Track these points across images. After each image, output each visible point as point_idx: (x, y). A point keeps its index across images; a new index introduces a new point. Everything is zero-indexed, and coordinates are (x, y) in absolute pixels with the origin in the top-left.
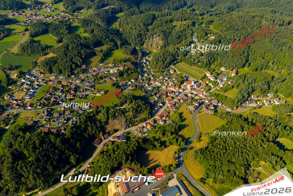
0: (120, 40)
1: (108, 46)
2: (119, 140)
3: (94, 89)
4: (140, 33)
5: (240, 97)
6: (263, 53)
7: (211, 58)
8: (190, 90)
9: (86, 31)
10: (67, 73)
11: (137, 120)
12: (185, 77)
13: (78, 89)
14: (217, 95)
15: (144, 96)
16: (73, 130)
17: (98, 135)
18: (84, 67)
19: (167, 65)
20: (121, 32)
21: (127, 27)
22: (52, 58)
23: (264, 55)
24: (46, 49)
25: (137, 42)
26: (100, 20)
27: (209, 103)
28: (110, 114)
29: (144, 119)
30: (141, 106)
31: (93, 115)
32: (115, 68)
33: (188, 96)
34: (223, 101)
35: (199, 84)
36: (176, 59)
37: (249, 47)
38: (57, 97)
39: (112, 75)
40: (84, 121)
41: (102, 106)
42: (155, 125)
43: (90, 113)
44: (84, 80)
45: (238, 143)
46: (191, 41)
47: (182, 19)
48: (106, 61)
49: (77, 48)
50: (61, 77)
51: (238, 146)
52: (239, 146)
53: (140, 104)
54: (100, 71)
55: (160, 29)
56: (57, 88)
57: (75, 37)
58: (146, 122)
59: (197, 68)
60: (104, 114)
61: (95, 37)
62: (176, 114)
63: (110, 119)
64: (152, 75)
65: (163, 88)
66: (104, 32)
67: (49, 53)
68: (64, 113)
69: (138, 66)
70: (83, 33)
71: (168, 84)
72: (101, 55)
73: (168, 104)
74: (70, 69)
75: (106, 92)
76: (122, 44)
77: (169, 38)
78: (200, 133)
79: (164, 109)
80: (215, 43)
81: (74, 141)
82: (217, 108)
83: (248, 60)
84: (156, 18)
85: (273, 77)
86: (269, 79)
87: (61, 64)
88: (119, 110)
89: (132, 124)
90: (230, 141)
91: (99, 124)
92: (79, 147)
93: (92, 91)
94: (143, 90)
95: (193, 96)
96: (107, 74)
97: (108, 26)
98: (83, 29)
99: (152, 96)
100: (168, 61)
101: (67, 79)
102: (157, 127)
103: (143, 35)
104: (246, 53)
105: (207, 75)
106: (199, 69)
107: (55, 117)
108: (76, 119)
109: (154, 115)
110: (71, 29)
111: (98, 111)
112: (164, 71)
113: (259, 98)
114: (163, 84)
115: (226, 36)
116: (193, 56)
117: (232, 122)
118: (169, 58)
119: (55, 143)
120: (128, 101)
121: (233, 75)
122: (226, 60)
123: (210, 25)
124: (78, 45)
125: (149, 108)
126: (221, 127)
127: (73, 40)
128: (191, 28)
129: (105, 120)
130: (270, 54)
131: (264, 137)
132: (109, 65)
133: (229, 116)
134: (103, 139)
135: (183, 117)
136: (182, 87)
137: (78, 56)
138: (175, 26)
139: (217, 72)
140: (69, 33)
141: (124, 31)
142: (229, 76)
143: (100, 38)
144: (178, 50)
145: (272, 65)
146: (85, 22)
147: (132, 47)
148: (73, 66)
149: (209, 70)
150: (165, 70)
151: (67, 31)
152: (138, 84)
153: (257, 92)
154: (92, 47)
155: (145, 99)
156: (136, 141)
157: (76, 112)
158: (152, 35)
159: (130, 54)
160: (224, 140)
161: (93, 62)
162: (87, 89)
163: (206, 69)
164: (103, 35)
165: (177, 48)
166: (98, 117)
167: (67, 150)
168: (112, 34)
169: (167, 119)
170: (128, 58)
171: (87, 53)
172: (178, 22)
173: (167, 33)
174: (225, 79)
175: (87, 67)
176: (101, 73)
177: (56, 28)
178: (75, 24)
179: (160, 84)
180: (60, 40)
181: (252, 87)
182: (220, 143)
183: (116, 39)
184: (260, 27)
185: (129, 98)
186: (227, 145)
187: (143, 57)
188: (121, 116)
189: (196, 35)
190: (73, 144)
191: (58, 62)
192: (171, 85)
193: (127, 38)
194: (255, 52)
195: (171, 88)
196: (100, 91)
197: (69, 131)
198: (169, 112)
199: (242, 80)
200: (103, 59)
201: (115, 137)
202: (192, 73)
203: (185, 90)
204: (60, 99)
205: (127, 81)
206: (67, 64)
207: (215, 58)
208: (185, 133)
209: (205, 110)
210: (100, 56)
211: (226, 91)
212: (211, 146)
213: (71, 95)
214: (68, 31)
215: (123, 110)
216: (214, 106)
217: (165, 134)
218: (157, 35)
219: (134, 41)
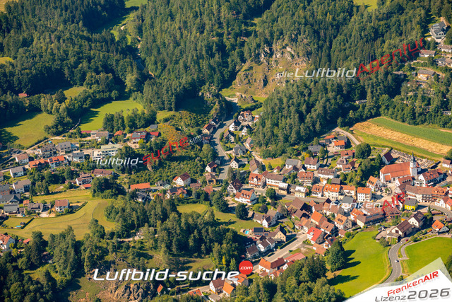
1: (88, 89)
19: (318, 127)
21: (166, 26)
25: (205, 70)
32: (110, 144)
35: (440, 174)
54: (54, 156)
59: (439, 130)
64: (257, 161)
65: (296, 193)
71: (316, 180)
72: (57, 110)
75: (75, 208)
79: (291, 250)
89: (164, 287)
93: (22, 207)
95: (410, 208)
96: (78, 165)
100: (322, 113)
118: (322, 102)
132: (90, 138)
136: (372, 187)
154: (23, 94)
158: (268, 43)
159: (173, 107)
173: (327, 29)
175: (5, 148)
176: (58, 160)
179: (284, 182)
189: (441, 24)
192: (325, 182)
196: (53, 205)
200: (68, 123)
209: (437, 230)
210: (56, 115)
218: (286, 41)
219: (193, 69)
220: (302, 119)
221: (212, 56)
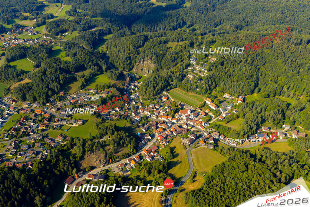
0: (105, 64)
1: (92, 71)
2: (95, 178)
3: (72, 118)
4: (129, 56)
5: (247, 129)
6: (276, 76)
7: (212, 83)
8: (185, 120)
9: (68, 55)
10: (42, 101)
11: (119, 155)
12: (180, 105)
13: (52, 118)
14: (219, 127)
15: (129, 127)
16: (42, 165)
17: (71, 173)
18: (61, 93)
19: (159, 92)
20: (107, 55)
21: (114, 49)
22: (27, 84)
23: (276, 78)
24: (22, 75)
25: (125, 65)
26: (85, 43)
27: (208, 136)
28: (86, 147)
29: (128, 154)
30: (124, 139)
31: (66, 148)
32: (97, 94)
33: (183, 128)
34: (225, 134)
35: (197, 114)
36: (170, 85)
37: (259, 69)
38: (28, 128)
39: (94, 102)
40: (55, 156)
41: (78, 138)
42: (141, 161)
43: (63, 145)
44: (60, 109)
45: (240, 184)
46: (188, 63)
47: (179, 39)
48: (88, 87)
49: (55, 72)
50: (35, 106)
51: (240, 187)
52: (242, 187)
53: (123, 136)
54: (80, 98)
55: (152, 50)
56: (29, 117)
57: (54, 61)
58: (130, 158)
59: (195, 95)
60: (79, 147)
61: (77, 61)
62: (166, 149)
63: (86, 153)
64: (141, 102)
65: (153, 117)
66: (88, 56)
67: (24, 79)
68: (34, 146)
69: (125, 92)
70: (64, 57)
71: (159, 113)
72: (82, 80)
73: (157, 137)
74: (46, 96)
75: (84, 122)
76: (108, 68)
77: (162, 60)
78: (194, 172)
79: (153, 143)
80: (217, 66)
81: (41, 178)
82: (218, 142)
83: (258, 85)
84: (149, 39)
85: (289, 105)
86: (284, 106)
87: (36, 91)
88: (98, 143)
89: (112, 160)
90: (230, 181)
91: (73, 159)
92: (47, 186)
93: (68, 121)
94: (128, 120)
95: (189, 128)
96: (87, 102)
97: (94, 49)
98: (65, 52)
99: (139, 127)
100: (160, 87)
101: (42, 107)
102: (142, 164)
103: (133, 58)
104: (255, 77)
105: (208, 102)
106: (198, 95)
107: (23, 150)
108: (47, 152)
109: (140, 150)
110: (51, 53)
111: (73, 143)
112: (155, 99)
113: (272, 131)
114: (152, 113)
115: (230, 58)
116: (190, 80)
117: (235, 159)
118: (161, 84)
119: (19, 180)
120: (109, 132)
121: (239, 102)
122: (230, 85)
123: (211, 45)
124: (57, 70)
125: (134, 140)
126: (221, 164)
127: (52, 65)
128: (189, 49)
129: (80, 155)
130: (284, 77)
131: (274, 177)
132: (91, 92)
133: (232, 152)
134: (76, 177)
135: (175, 152)
136: (176, 117)
137: (56, 82)
138: (170, 47)
139: (219, 100)
140: (48, 57)
141: (111, 54)
142: (235, 104)
143: (83, 62)
144: (172, 74)
145: (288, 90)
146: (68, 45)
147: (119, 71)
148: (50, 92)
149: (209, 97)
150: (156, 97)
151: (46, 55)
152: (123, 113)
153: (269, 123)
154: (73, 72)
155: (130, 131)
156: (115, 180)
157: (48, 144)
158: (143, 58)
159: (116, 79)
160: (223, 181)
161: (73, 88)
162: (63, 118)
163: (206, 95)
164: (86, 59)
165: (171, 72)
166: (73, 151)
167: (32, 188)
168: (97, 58)
169: (156, 154)
170: (114, 84)
171: (66, 78)
172: (174, 43)
173: (160, 56)
174: (229, 108)
175: (65, 94)
176: (81, 100)
177: (35, 52)
178: (57, 48)
179: (149, 113)
180: (38, 64)
181: (262, 116)
182: (218, 184)
183: (101, 63)
184: (272, 47)
185: (111, 128)
186: (225, 186)
187: (132, 82)
188: (99, 150)
189: (194, 58)
190: (40, 181)
191: (33, 88)
192: (162, 114)
193: (114, 61)
194: (265, 75)
195: (162, 118)
196: (78, 121)
197: (36, 166)
198: (158, 146)
199: (250, 108)
200: (85, 85)
201: (90, 176)
202: (189, 101)
203: (180, 120)
204: (31, 129)
205: (110, 110)
206: (43, 91)
207: (217, 83)
208: (176, 171)
209: (202, 144)
210: (81, 82)
211: (229, 122)
212: (207, 187)
213: (43, 125)
214: (48, 54)
215: (103, 143)
216: (214, 139)
217: (151, 172)
218: (148, 58)
219: (122, 65)
220: (154, 89)
221: (127, 61)
